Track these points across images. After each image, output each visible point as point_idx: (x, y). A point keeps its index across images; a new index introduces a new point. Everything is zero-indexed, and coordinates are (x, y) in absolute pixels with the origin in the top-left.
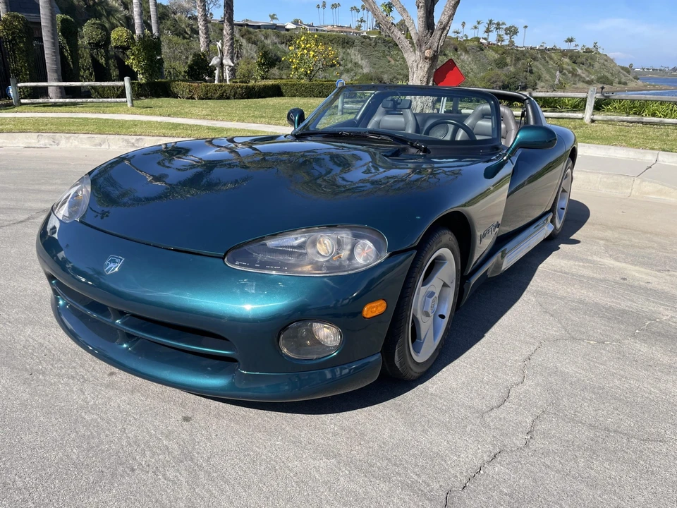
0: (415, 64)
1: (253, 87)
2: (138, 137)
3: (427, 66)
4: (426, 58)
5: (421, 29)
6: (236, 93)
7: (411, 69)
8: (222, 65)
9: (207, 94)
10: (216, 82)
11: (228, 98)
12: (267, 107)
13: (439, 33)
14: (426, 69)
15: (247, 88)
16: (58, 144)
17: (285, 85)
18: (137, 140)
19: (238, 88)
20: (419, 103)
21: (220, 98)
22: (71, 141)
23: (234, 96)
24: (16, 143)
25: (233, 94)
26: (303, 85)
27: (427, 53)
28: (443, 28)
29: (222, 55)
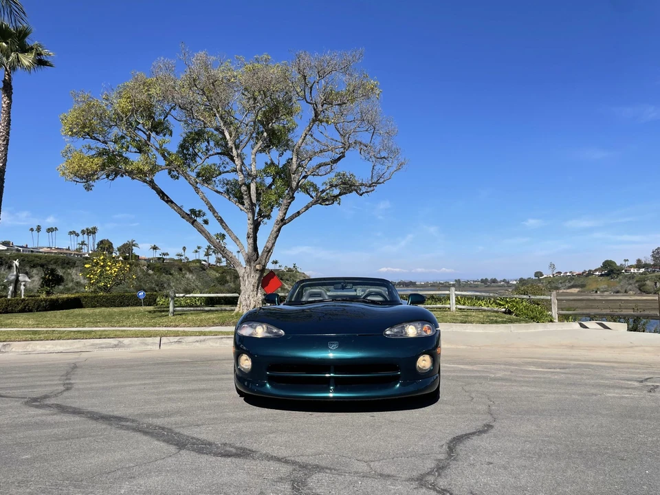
0: (246, 275)
1: (57, 300)
2: (5, 343)
3: (258, 276)
4: (257, 270)
5: (251, 251)
6: (39, 306)
7: (243, 277)
8: (17, 281)
9: (7, 308)
10: (9, 297)
11: (31, 311)
12: (84, 316)
13: (266, 254)
14: (257, 278)
15: (52, 300)
17: (85, 297)
18: (4, 345)
19: (42, 301)
20: (252, 301)
21: (23, 311)
23: (37, 309)
25: (36, 306)
26: (103, 297)
27: (258, 267)
28: (269, 251)
29: (18, 272)
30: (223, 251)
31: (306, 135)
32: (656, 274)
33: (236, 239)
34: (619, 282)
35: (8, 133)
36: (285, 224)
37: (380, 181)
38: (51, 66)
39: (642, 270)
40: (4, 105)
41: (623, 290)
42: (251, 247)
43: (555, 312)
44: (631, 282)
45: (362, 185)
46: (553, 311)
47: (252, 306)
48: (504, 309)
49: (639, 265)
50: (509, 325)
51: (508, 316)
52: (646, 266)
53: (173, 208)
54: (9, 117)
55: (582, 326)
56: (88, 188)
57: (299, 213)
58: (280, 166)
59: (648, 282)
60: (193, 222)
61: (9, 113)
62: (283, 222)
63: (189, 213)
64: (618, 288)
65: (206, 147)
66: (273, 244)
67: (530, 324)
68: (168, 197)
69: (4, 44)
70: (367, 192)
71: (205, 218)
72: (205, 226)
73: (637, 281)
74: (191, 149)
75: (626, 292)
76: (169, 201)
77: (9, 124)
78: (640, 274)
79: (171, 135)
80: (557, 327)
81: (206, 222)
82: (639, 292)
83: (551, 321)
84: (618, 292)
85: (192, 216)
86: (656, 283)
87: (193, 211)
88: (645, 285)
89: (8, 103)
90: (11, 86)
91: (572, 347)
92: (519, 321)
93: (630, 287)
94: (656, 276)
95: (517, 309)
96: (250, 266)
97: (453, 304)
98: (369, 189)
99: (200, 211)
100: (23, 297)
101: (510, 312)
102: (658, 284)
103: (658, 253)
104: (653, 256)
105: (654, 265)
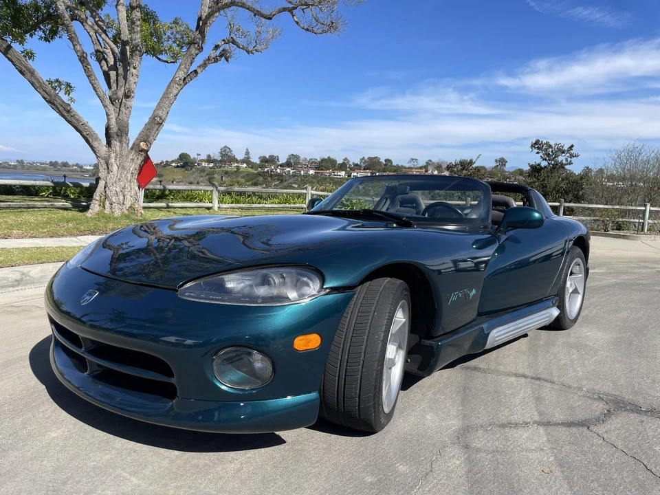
3: (141, 159)
4: (142, 150)
20: (128, 197)
32: (223, 169)
34: (193, 174)
39: (211, 165)
41: (196, 182)
44: (202, 174)
47: (128, 204)
49: (209, 160)
52: (214, 161)
59: (216, 176)
64: (192, 180)
73: (207, 174)
75: (198, 183)
78: (211, 168)
81: (31, 54)
82: (209, 184)
84: (191, 183)
86: (222, 177)
88: (213, 178)
93: (201, 179)
94: (222, 171)
102: (224, 179)
103: (225, 151)
104: (221, 153)
105: (221, 161)
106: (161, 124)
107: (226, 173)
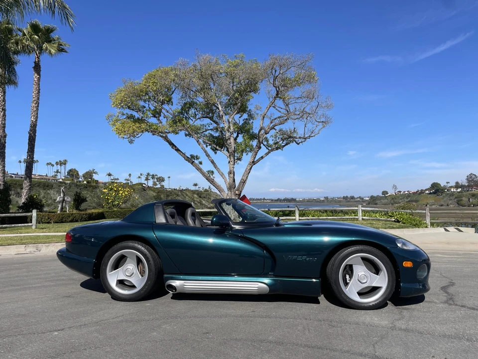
1: (92, 213)
4: (237, 194)
5: (231, 182)
8: (64, 201)
10: (59, 212)
13: (242, 184)
16: (40, 251)
17: (107, 212)
19: (84, 214)
22: (49, 248)
24: (11, 252)
27: (237, 192)
28: (243, 182)
29: (64, 195)
30: (213, 182)
31: (270, 106)
32: (469, 192)
33: (222, 175)
34: (443, 199)
35: (38, 99)
36: (254, 164)
37: (312, 135)
38: (66, 52)
39: (459, 190)
40: (35, 79)
41: (446, 204)
42: (232, 179)
43: (428, 221)
44: (451, 198)
45: (300, 138)
46: (427, 221)
48: (394, 219)
49: (457, 186)
50: (402, 229)
51: (398, 224)
52: (462, 186)
53: (180, 154)
54: (39, 87)
55: (446, 230)
56: (131, 142)
57: (262, 157)
58: (240, 124)
59: (464, 198)
60: (192, 163)
61: (39, 84)
62: (254, 163)
63: (190, 157)
64: (442, 203)
65: (195, 112)
66: (247, 177)
67: (414, 229)
68: (176, 147)
69: (36, 36)
70: (302, 142)
71: (200, 160)
72: (200, 165)
73: (456, 198)
74: (185, 114)
75: (448, 205)
76: (178, 150)
77: (39, 92)
78: (458, 192)
79: (172, 105)
80: (431, 230)
81: (201, 163)
82: (457, 205)
83: (427, 227)
84: (442, 206)
85: (191, 159)
86: (469, 199)
87: (192, 156)
88: (461, 200)
89: (38, 78)
90: (40, 66)
91: (448, 243)
92: (407, 227)
93: (451, 202)
94: (470, 194)
95: (403, 219)
96: (231, 191)
97: (360, 216)
98: (303, 140)
99: (197, 156)
100: (68, 212)
101: (398, 222)
102: (471, 200)
103: (471, 177)
104: (467, 179)
105: (468, 186)
106: (244, 182)
107: (473, 195)
